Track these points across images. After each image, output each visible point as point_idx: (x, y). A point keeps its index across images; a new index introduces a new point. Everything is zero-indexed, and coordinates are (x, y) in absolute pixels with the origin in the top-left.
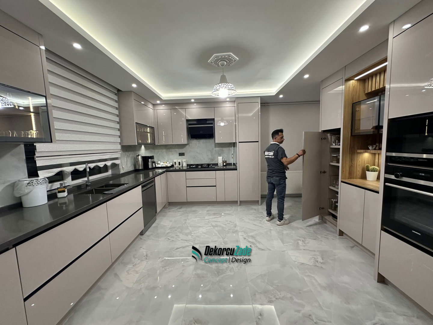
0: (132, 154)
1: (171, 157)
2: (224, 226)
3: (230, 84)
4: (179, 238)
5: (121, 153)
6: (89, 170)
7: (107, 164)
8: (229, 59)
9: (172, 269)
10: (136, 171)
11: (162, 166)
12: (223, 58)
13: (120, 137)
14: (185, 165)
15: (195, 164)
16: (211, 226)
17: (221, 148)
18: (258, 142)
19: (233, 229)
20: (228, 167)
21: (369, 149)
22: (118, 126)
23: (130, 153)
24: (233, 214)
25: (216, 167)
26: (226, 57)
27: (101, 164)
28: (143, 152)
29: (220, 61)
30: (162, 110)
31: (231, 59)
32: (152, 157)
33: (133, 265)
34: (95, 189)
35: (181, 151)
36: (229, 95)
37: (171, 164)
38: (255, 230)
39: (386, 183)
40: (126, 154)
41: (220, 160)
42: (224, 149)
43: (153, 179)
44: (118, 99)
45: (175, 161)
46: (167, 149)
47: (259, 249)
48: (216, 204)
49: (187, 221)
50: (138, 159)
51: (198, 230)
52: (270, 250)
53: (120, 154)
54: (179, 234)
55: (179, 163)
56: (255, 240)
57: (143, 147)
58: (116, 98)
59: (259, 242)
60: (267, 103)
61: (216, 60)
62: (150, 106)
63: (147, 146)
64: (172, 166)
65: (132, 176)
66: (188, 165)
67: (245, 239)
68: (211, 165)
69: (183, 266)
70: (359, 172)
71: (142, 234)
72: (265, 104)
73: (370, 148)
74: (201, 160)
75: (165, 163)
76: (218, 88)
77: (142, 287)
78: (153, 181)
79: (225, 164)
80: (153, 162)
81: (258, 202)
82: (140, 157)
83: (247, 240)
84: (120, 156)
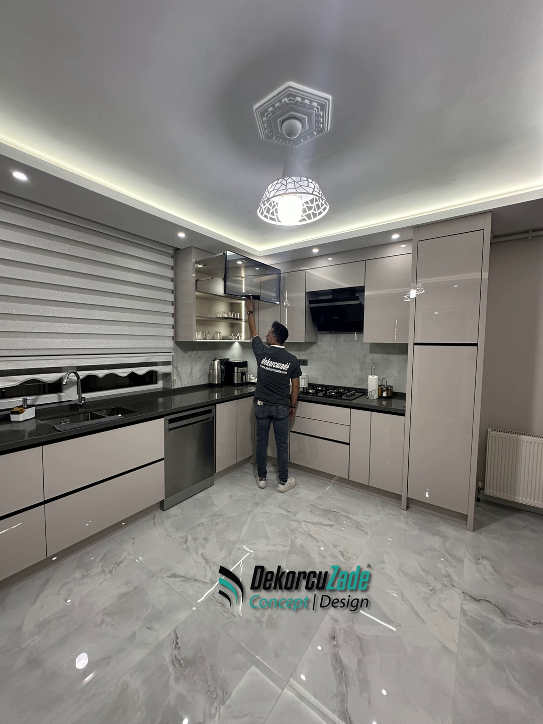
5: (173, 354)
7: (137, 372)
10: (210, 386)
13: (173, 327)
18: (476, 345)
22: (172, 310)
28: (236, 352)
29: (279, 122)
32: (244, 364)
35: (302, 356)
41: (372, 383)
43: (211, 407)
44: (175, 263)
50: (214, 366)
53: (171, 356)
57: (237, 343)
58: (172, 263)
71: (162, 506)
78: (209, 411)
79: (387, 394)
80: (243, 374)
81: (464, 517)
82: (216, 362)
83: (335, 646)
84: (171, 360)
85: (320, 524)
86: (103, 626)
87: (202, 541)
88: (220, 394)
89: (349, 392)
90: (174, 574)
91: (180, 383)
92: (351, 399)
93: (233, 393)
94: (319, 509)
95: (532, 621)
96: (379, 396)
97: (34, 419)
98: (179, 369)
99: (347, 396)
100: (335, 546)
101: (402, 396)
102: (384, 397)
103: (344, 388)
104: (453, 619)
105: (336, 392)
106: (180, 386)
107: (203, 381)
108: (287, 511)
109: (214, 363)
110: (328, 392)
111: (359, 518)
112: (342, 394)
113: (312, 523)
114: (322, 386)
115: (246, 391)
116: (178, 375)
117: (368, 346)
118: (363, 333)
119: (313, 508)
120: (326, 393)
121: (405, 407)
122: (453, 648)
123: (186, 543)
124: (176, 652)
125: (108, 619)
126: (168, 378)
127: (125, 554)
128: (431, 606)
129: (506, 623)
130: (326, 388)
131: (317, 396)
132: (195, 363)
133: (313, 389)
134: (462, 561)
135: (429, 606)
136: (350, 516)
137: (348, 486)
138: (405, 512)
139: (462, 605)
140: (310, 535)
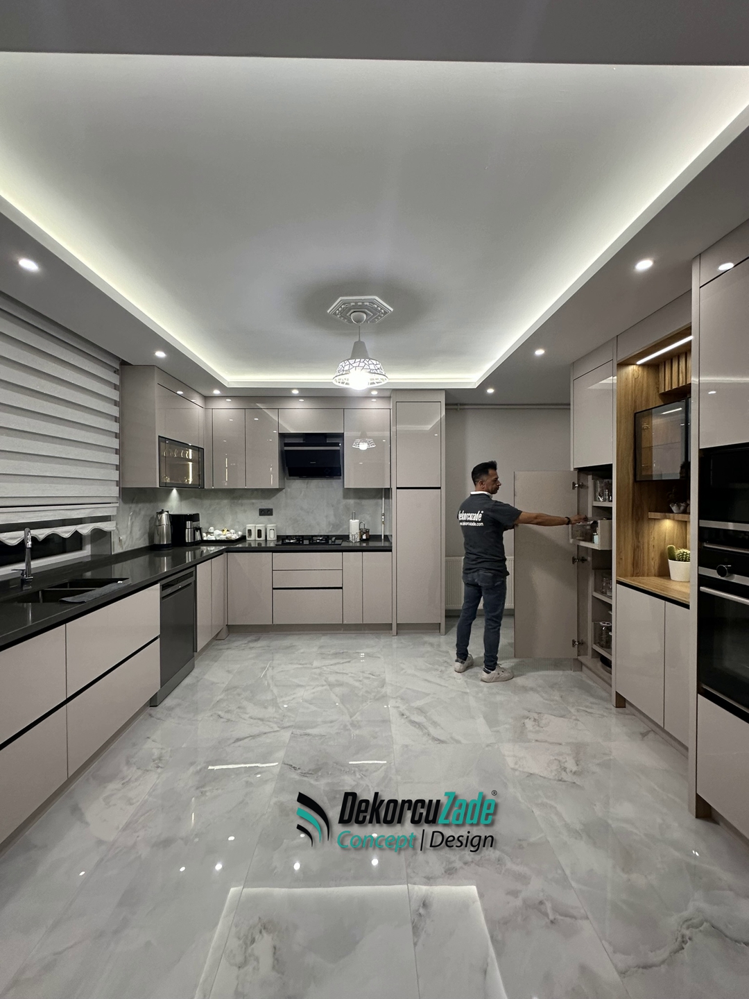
0: (145, 510)
1: (241, 516)
2: (357, 684)
3: (374, 362)
4: (245, 713)
5: (117, 505)
6: (32, 545)
7: (80, 531)
8: (372, 308)
9: (220, 791)
10: (153, 549)
11: (218, 539)
12: (360, 305)
13: (118, 468)
14: (272, 536)
15: (296, 536)
16: (325, 683)
17: (358, 501)
18: (439, 488)
19: (376, 690)
20: (372, 544)
21: (672, 512)
22: (115, 444)
23: (140, 505)
24: (379, 656)
25: (345, 544)
26: (367, 305)
27: (65, 532)
28: (174, 504)
29: (352, 311)
30: (225, 411)
31: (376, 309)
32: (194, 518)
33: (123, 784)
34: (43, 592)
35: (266, 504)
36: (371, 384)
37: (240, 533)
38: (428, 695)
39: (701, 588)
40: (130, 508)
41: (354, 527)
42: (365, 502)
43: (193, 569)
44: (121, 381)
45: (249, 526)
46: (234, 498)
47: (435, 739)
48: (342, 632)
49: (270, 673)
50: (160, 521)
51: (294, 694)
52: (458, 742)
53: (116, 509)
54: (245, 703)
55: (259, 531)
56: (425, 717)
57: (175, 492)
58: (115, 379)
59: (435, 724)
60: (461, 404)
61: (343, 309)
62: (197, 400)
63: (185, 491)
64: (243, 539)
65: (142, 560)
66: (279, 537)
67: (403, 715)
68: (334, 539)
69: (248, 784)
70: (653, 561)
71: (154, 702)
72: (456, 407)
73: (674, 508)
74: (310, 526)
75: (226, 531)
76: (347, 368)
77: (139, 838)
78: (193, 574)
79: (366, 536)
80: (197, 529)
81: (440, 627)
82: (163, 516)
83: (406, 718)
84: (116, 514)
87: (238, 710)
90: (237, 739)
91: (120, 546)
94: (327, 654)
96: (360, 538)
98: (121, 526)
101: (387, 537)
106: (120, 551)
108: (301, 664)
109: (159, 517)
113: (331, 665)
116: (118, 535)
117: (341, 492)
118: (343, 478)
119: (322, 656)
121: (391, 543)
123: (221, 718)
124: (299, 771)
125: (206, 789)
126: (104, 536)
127: (155, 750)
132: (135, 517)
137: (340, 632)
138: (396, 637)
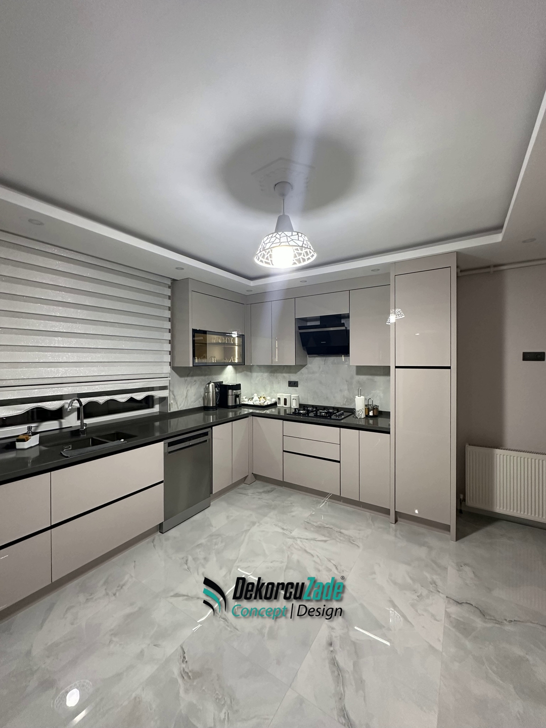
7: (134, 397)
10: (205, 409)
11: (254, 403)
13: (170, 353)
17: (370, 377)
18: (449, 368)
22: (169, 336)
30: (259, 304)
37: (273, 401)
41: (359, 404)
42: (377, 379)
43: (208, 430)
44: (172, 293)
45: (280, 395)
50: (208, 389)
53: (168, 381)
57: (230, 368)
58: (169, 292)
64: (274, 405)
66: (301, 405)
68: (341, 413)
75: (262, 397)
78: (206, 434)
79: (373, 413)
80: (237, 396)
81: (447, 528)
82: (211, 385)
83: (332, 651)
84: (168, 385)
85: (314, 540)
86: (112, 646)
87: (202, 561)
88: (215, 416)
89: (338, 411)
90: (177, 594)
91: (176, 407)
92: (340, 418)
93: (227, 416)
94: (313, 525)
95: (508, 620)
96: (366, 416)
97: (38, 446)
98: (175, 393)
99: (336, 416)
100: (329, 560)
101: (387, 414)
102: (371, 416)
103: (334, 408)
104: (438, 621)
105: (326, 413)
106: (177, 410)
107: (199, 404)
108: (283, 529)
109: (209, 386)
110: (318, 412)
111: (351, 532)
112: (331, 414)
113: (307, 539)
114: (313, 406)
115: (240, 413)
116: (175, 399)
117: (355, 369)
118: (349, 356)
119: (307, 525)
120: (317, 412)
121: (389, 425)
122: (439, 647)
123: (186, 564)
124: (184, 665)
125: (115, 639)
126: (165, 401)
127: (127, 577)
128: (419, 611)
129: (485, 622)
130: (317, 408)
131: (308, 416)
132: (191, 387)
133: (304, 410)
134: (446, 569)
135: (417, 611)
136: (342, 531)
137: (338, 502)
138: (394, 525)
139: (446, 608)
140: (306, 551)
